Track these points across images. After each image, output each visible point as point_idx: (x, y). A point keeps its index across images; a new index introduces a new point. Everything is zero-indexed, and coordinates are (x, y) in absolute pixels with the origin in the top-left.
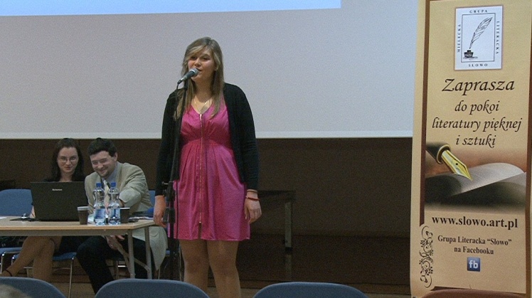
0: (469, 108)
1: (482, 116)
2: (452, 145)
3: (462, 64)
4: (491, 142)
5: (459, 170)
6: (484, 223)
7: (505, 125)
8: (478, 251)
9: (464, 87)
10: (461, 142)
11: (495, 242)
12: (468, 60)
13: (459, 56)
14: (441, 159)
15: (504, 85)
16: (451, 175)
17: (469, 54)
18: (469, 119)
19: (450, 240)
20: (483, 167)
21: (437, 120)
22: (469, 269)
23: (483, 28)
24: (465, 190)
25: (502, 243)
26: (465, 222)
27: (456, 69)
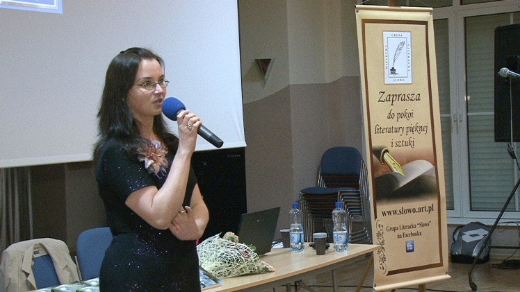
0: (396, 115)
1: (404, 123)
2: (389, 148)
3: (389, 79)
4: (412, 144)
5: (397, 169)
6: (414, 211)
7: (418, 129)
8: (412, 234)
9: (392, 98)
10: (394, 144)
11: (422, 225)
12: (392, 75)
13: (387, 71)
14: (383, 161)
15: (415, 97)
16: (391, 173)
17: (393, 70)
18: (397, 125)
19: (394, 229)
20: (410, 164)
21: (378, 127)
22: (408, 251)
23: (400, 49)
24: (402, 184)
25: (426, 224)
26: (403, 212)
27: (386, 83)
